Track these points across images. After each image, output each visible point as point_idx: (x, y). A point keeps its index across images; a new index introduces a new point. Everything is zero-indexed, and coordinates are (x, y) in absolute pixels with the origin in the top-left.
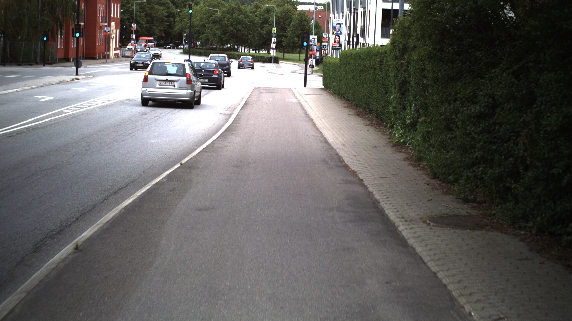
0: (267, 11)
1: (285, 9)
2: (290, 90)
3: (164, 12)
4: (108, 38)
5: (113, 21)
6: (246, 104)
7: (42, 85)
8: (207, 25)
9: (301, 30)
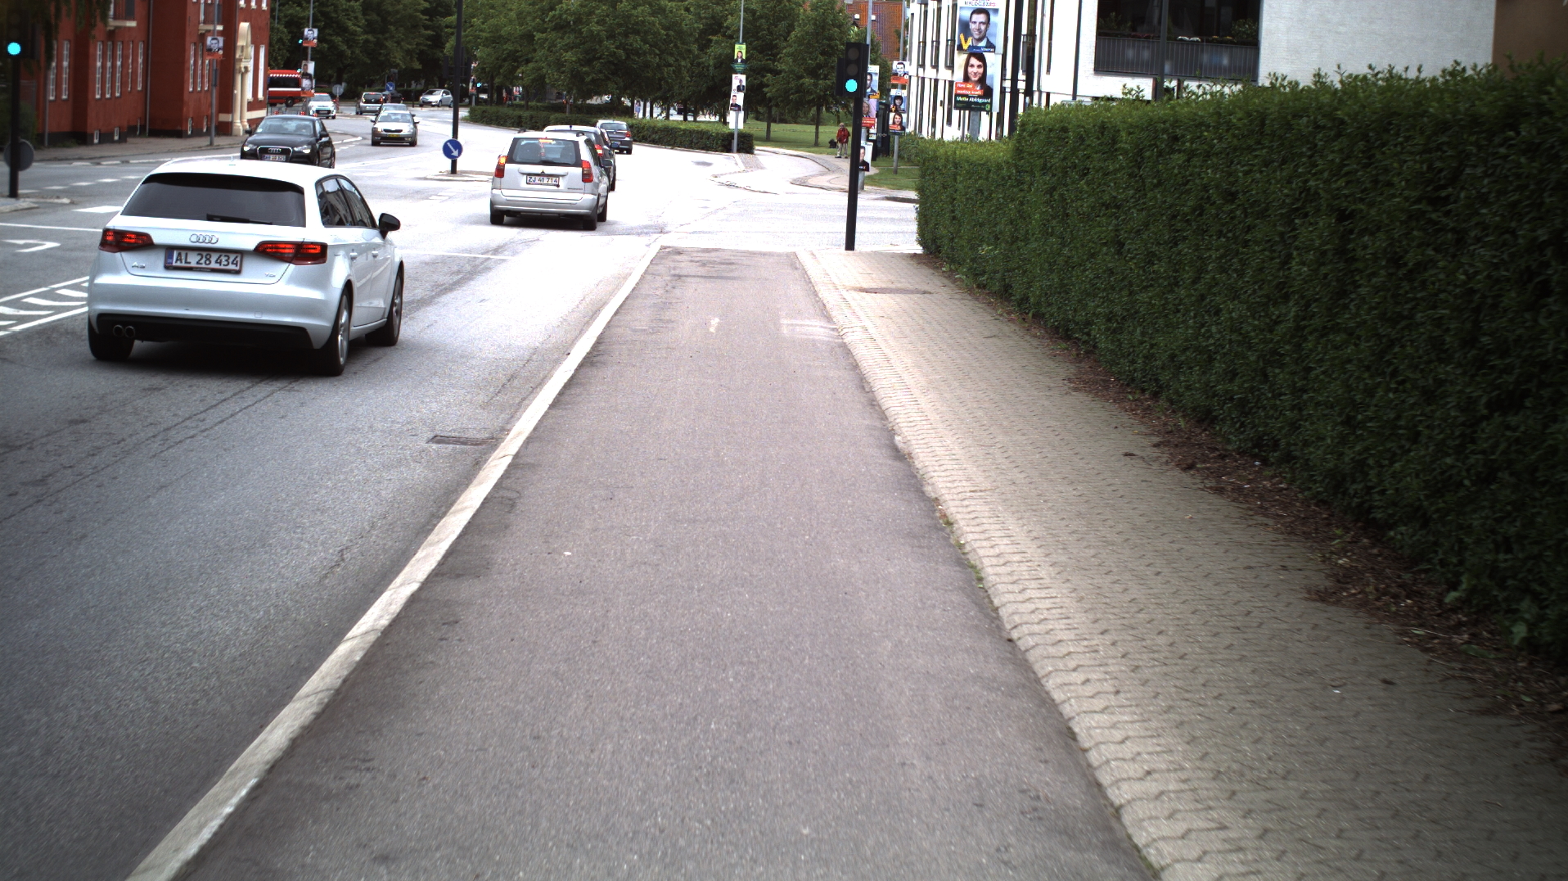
2: (792, 261)
5: (246, 21)
9: (821, 54)
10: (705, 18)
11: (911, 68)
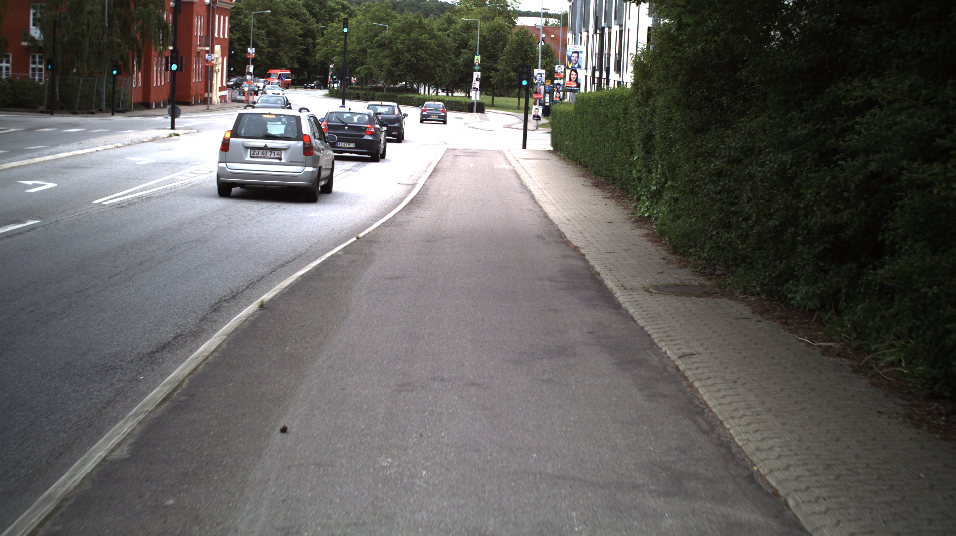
0: (466, 28)
1: (496, 25)
2: (500, 152)
3: (298, 28)
4: (209, 72)
5: (218, 44)
6: (435, 170)
7: (129, 142)
8: (369, 51)
9: (521, 59)
10: (458, 40)
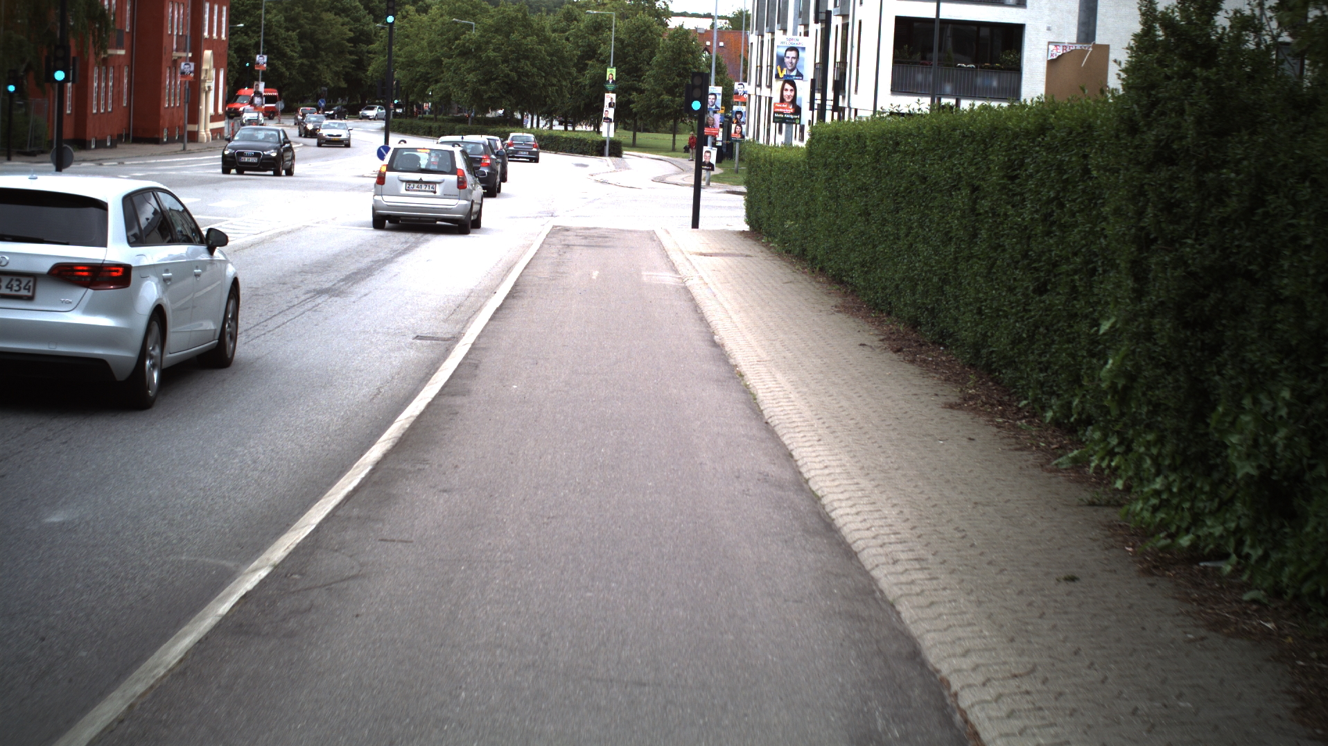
0: (595, 27)
1: (639, 24)
2: (652, 236)
3: (346, 29)
5: (208, 49)
6: (513, 292)
8: (445, 61)
9: (678, 76)
10: (582, 46)
11: (750, 88)
